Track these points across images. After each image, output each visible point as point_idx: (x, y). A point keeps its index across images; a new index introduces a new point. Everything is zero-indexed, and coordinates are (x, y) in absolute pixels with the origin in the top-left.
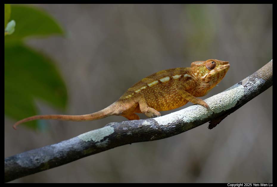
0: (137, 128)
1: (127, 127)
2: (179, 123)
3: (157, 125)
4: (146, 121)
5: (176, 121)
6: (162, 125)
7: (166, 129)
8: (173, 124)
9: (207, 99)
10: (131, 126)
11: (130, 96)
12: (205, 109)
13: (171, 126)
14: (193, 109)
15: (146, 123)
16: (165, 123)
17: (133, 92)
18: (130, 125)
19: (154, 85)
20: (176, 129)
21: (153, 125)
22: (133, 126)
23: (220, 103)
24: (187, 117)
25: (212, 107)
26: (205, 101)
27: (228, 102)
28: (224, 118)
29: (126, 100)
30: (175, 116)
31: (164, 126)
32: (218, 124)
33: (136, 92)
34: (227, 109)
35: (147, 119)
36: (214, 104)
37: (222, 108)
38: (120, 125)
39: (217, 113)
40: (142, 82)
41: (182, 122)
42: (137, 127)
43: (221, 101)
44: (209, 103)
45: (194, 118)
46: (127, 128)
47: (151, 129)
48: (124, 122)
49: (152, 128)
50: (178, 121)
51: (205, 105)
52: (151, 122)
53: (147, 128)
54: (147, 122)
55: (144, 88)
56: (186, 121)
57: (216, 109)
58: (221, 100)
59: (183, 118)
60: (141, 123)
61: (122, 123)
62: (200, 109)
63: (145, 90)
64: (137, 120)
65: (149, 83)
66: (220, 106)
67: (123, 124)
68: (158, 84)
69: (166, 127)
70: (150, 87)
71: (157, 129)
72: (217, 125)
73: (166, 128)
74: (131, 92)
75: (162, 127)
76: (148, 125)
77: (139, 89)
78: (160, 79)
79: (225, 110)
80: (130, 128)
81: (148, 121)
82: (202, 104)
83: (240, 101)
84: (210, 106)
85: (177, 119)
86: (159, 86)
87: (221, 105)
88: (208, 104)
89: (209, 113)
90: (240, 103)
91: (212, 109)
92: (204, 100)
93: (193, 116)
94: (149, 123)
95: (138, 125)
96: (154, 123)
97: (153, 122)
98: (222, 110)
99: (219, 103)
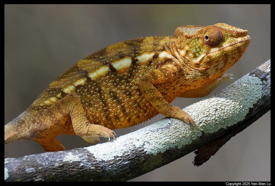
0: (54, 169)
1: (33, 167)
2: (136, 156)
3: (93, 161)
4: (70, 154)
5: (130, 151)
6: (103, 161)
7: (112, 167)
8: (124, 158)
9: (190, 107)
10: (41, 165)
11: (53, 99)
12: (186, 126)
13: (121, 162)
14: (162, 127)
15: (70, 157)
16: (108, 157)
17: (60, 90)
18: (40, 163)
19: (101, 77)
20: (130, 168)
21: (85, 161)
22: (45, 164)
23: (215, 115)
24: (151, 142)
25: (201, 123)
26: (186, 111)
27: (231, 111)
28: (224, 144)
29: (46, 108)
30: (128, 143)
31: (107, 162)
32: (213, 155)
33: (66, 90)
34: (230, 126)
35: (73, 150)
36: (203, 116)
37: (221, 123)
38: (20, 163)
39: (210, 134)
40: (77, 68)
41: (141, 152)
42: (53, 165)
43: (217, 110)
44: (195, 114)
45: (165, 144)
46: (33, 169)
47: (81, 169)
48: (27, 158)
49: (82, 166)
50: (134, 152)
51: (186, 118)
52: (80, 154)
53: (73, 168)
54: (74, 156)
55: (82, 82)
56: (150, 151)
57: (208, 125)
58: (218, 107)
59: (144, 144)
60: (61, 158)
61: (24, 159)
62: (176, 126)
63: (84, 86)
64: (52, 153)
65: (91, 72)
66: (216, 121)
67: (26, 161)
68: (108, 74)
69: (111, 164)
70: (94, 82)
71: (94, 168)
72: (210, 157)
73: (110, 166)
74: (55, 90)
75: (103, 164)
76: (76, 161)
77: (71, 84)
78: (112, 62)
79: (225, 128)
80: (40, 168)
81: (75, 154)
82: (180, 117)
83: (254, 109)
84: (197, 120)
85: (132, 148)
86: (110, 79)
87: (218, 117)
88: (192, 117)
89: (194, 133)
90: (254, 112)
91: (201, 125)
92: (184, 109)
93: (162, 141)
94: (78, 158)
95: (54, 161)
96: (87, 156)
97: (85, 155)
98: (220, 127)
99: (213, 113)
